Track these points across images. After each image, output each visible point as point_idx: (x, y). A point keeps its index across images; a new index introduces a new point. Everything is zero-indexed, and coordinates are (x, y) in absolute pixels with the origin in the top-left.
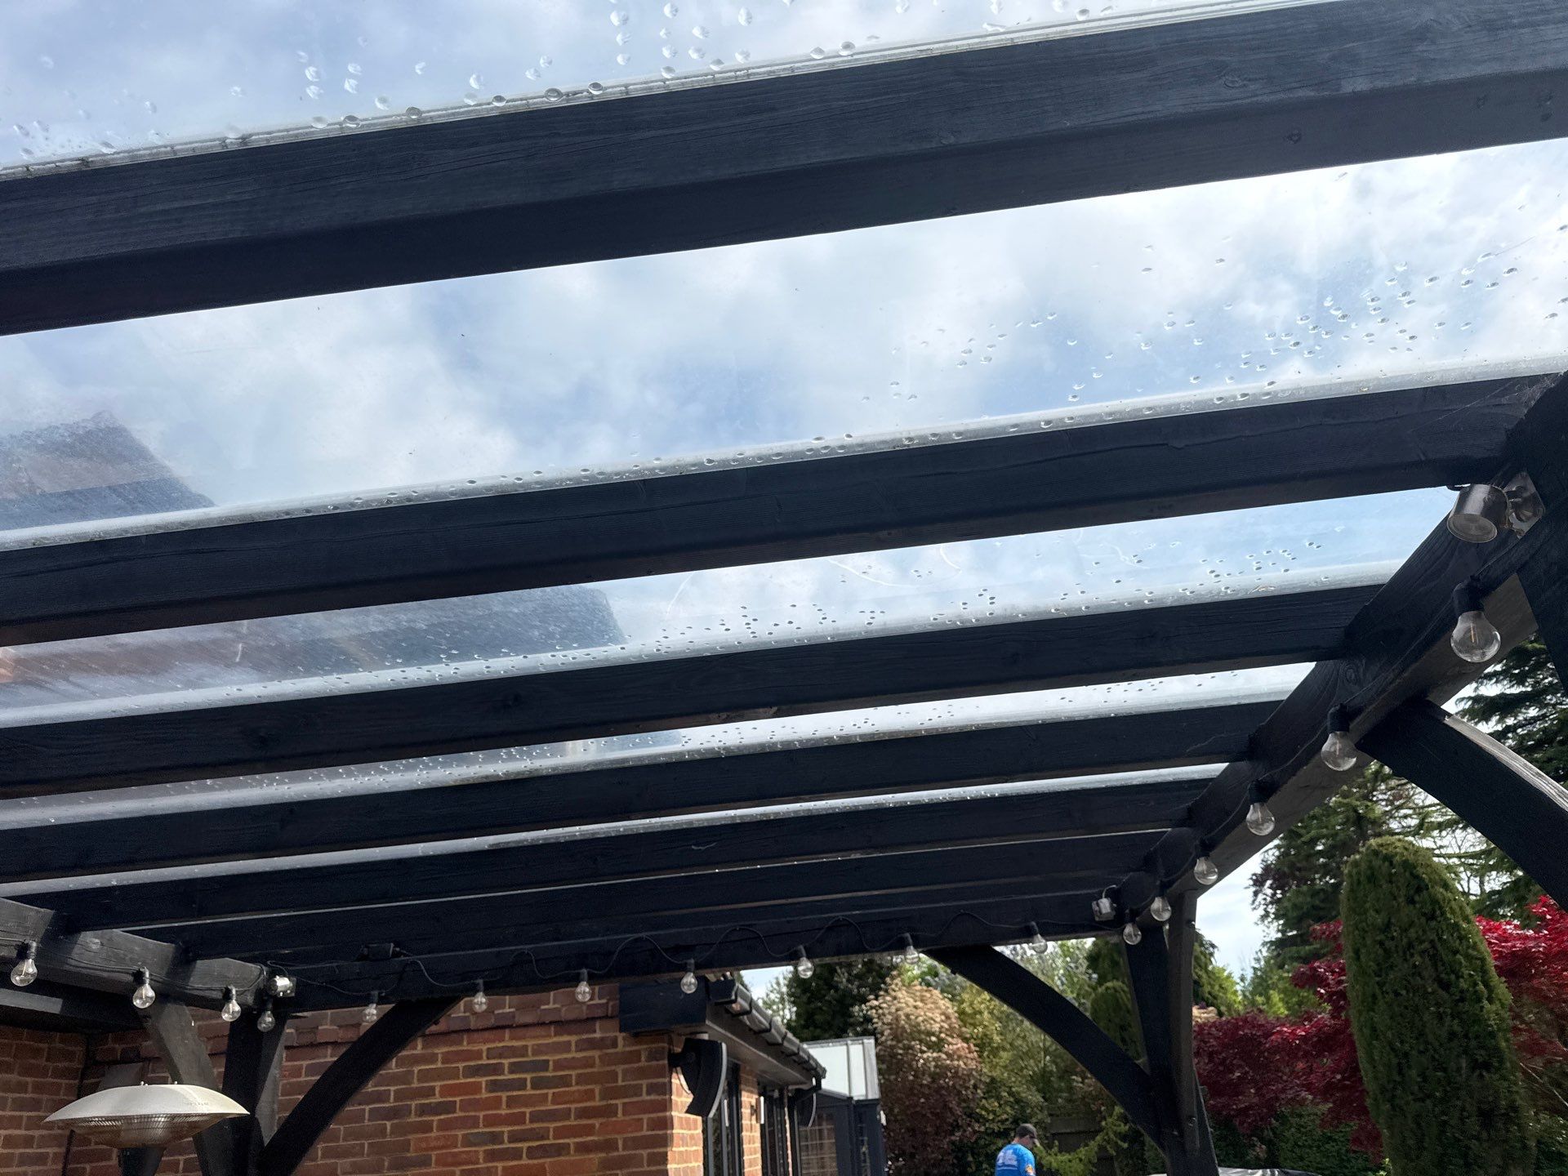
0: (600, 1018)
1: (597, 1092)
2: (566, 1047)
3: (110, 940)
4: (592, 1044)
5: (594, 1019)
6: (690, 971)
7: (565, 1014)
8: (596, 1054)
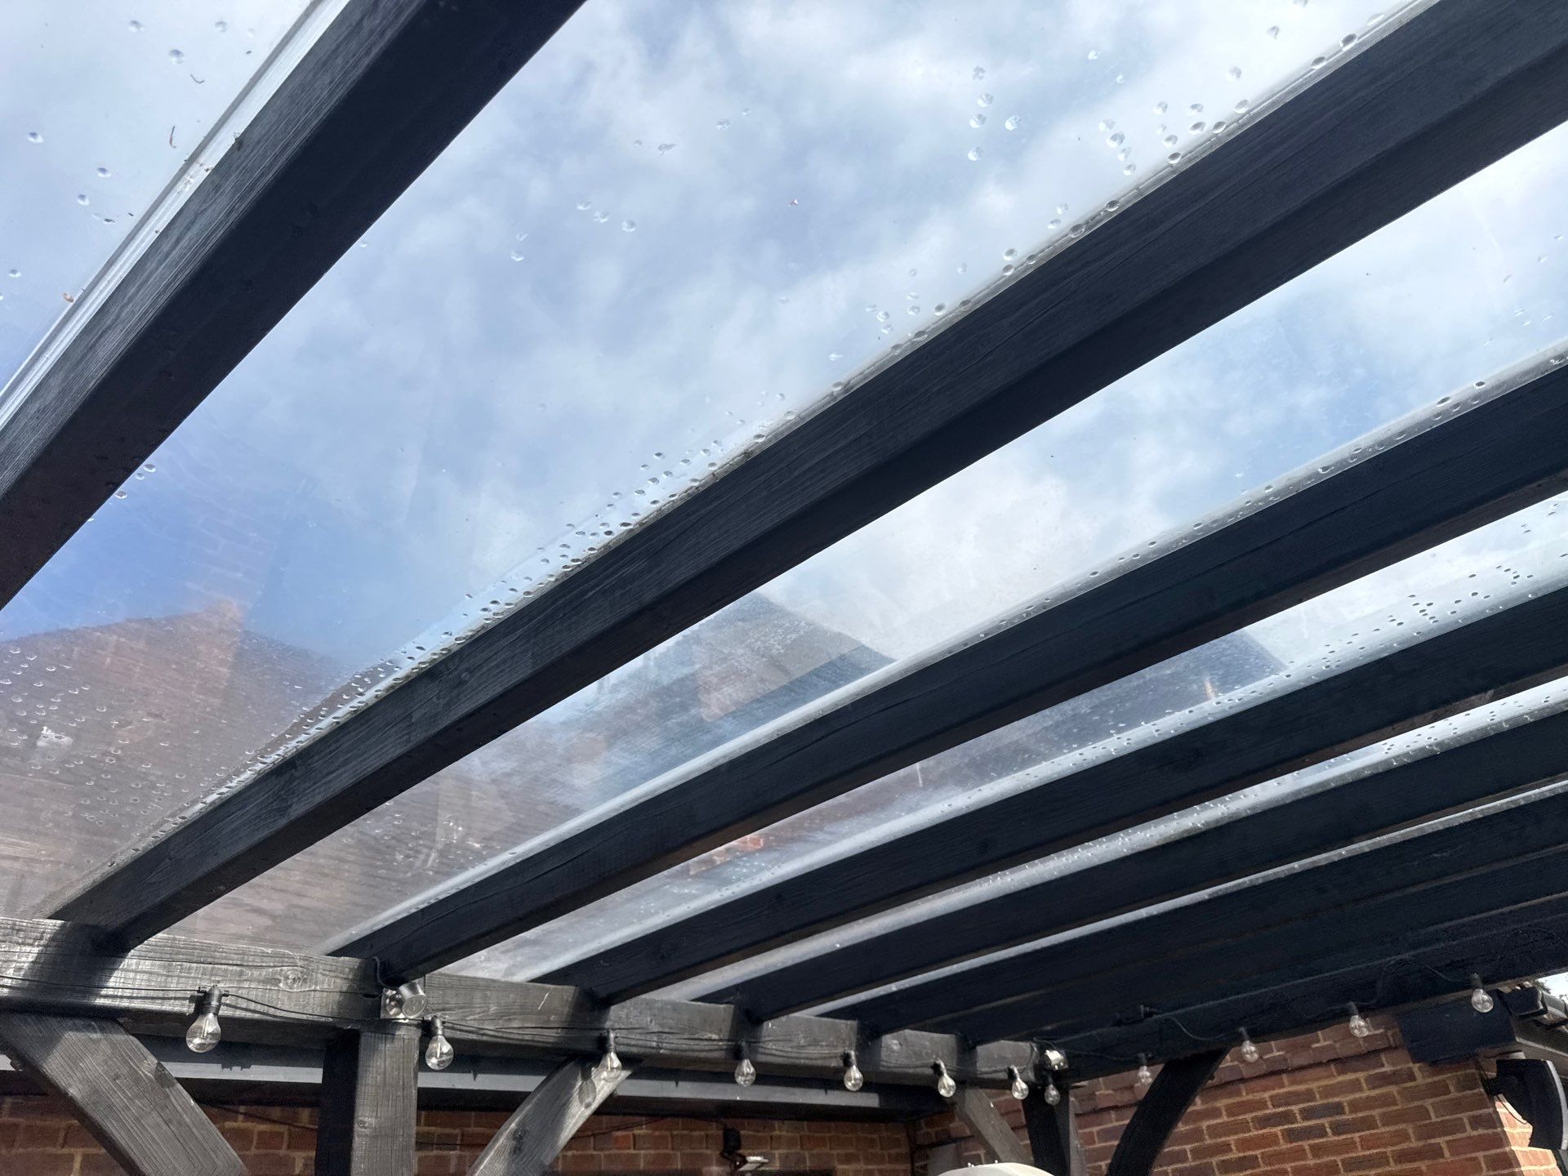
0: (1384, 1050)
1: (1410, 1131)
2: (1355, 1086)
3: (905, 1039)
4: (1385, 1079)
5: (1376, 1052)
6: (1477, 987)
7: (1342, 1050)
8: (1393, 1089)
